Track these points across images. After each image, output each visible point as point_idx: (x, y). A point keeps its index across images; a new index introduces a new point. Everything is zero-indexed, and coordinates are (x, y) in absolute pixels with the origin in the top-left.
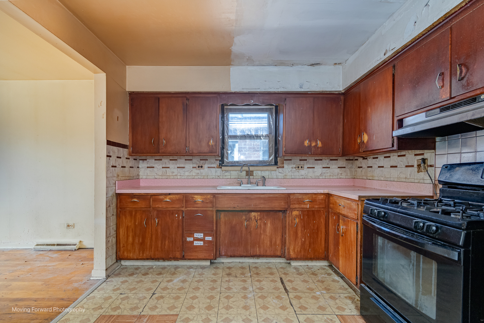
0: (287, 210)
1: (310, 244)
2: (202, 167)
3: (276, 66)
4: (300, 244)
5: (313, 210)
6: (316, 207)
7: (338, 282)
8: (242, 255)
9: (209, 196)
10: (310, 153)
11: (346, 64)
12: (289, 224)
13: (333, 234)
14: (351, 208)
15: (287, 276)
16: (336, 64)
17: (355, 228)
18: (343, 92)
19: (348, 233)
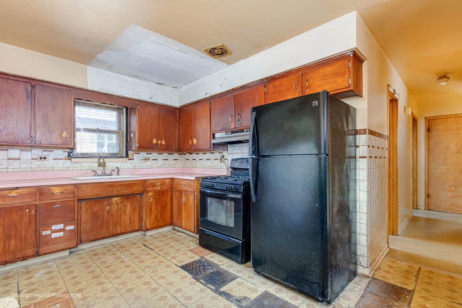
0: (143, 193)
1: (161, 215)
2: (45, 158)
3: (130, 76)
4: (154, 217)
5: (162, 191)
6: (165, 188)
7: (182, 235)
8: (104, 237)
9: (71, 187)
10: (157, 149)
11: (181, 90)
12: (145, 203)
13: (177, 206)
14: (190, 185)
15: (147, 242)
16: (174, 87)
17: (193, 197)
18: (179, 107)
19: (188, 202)
